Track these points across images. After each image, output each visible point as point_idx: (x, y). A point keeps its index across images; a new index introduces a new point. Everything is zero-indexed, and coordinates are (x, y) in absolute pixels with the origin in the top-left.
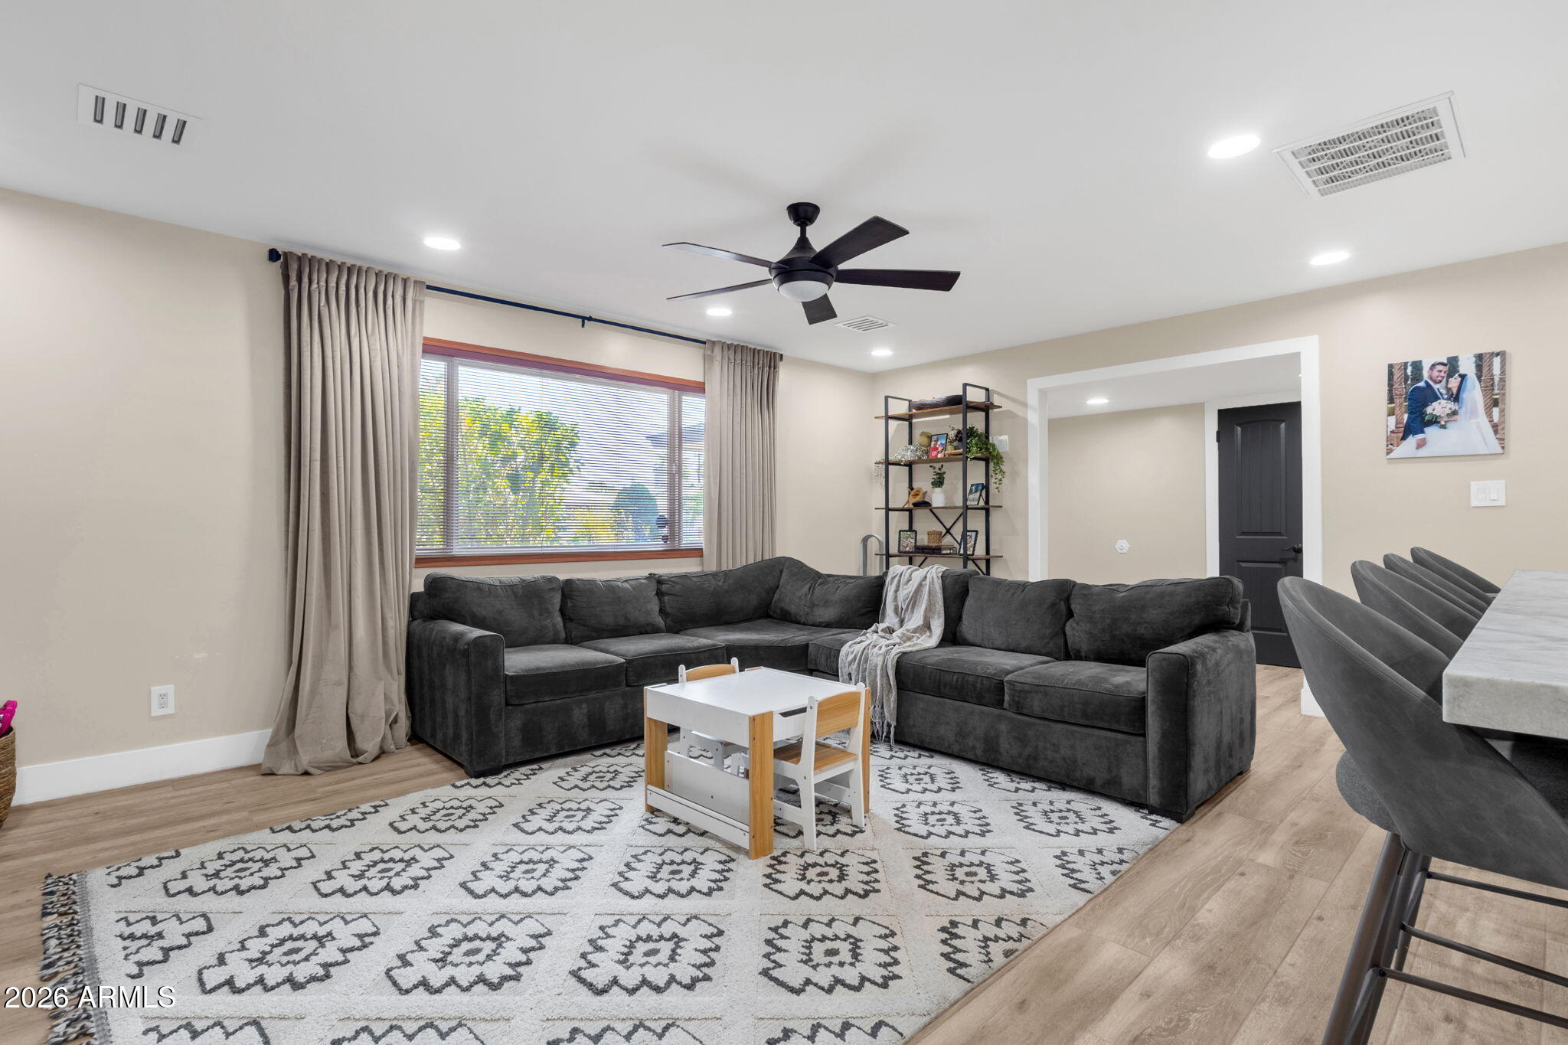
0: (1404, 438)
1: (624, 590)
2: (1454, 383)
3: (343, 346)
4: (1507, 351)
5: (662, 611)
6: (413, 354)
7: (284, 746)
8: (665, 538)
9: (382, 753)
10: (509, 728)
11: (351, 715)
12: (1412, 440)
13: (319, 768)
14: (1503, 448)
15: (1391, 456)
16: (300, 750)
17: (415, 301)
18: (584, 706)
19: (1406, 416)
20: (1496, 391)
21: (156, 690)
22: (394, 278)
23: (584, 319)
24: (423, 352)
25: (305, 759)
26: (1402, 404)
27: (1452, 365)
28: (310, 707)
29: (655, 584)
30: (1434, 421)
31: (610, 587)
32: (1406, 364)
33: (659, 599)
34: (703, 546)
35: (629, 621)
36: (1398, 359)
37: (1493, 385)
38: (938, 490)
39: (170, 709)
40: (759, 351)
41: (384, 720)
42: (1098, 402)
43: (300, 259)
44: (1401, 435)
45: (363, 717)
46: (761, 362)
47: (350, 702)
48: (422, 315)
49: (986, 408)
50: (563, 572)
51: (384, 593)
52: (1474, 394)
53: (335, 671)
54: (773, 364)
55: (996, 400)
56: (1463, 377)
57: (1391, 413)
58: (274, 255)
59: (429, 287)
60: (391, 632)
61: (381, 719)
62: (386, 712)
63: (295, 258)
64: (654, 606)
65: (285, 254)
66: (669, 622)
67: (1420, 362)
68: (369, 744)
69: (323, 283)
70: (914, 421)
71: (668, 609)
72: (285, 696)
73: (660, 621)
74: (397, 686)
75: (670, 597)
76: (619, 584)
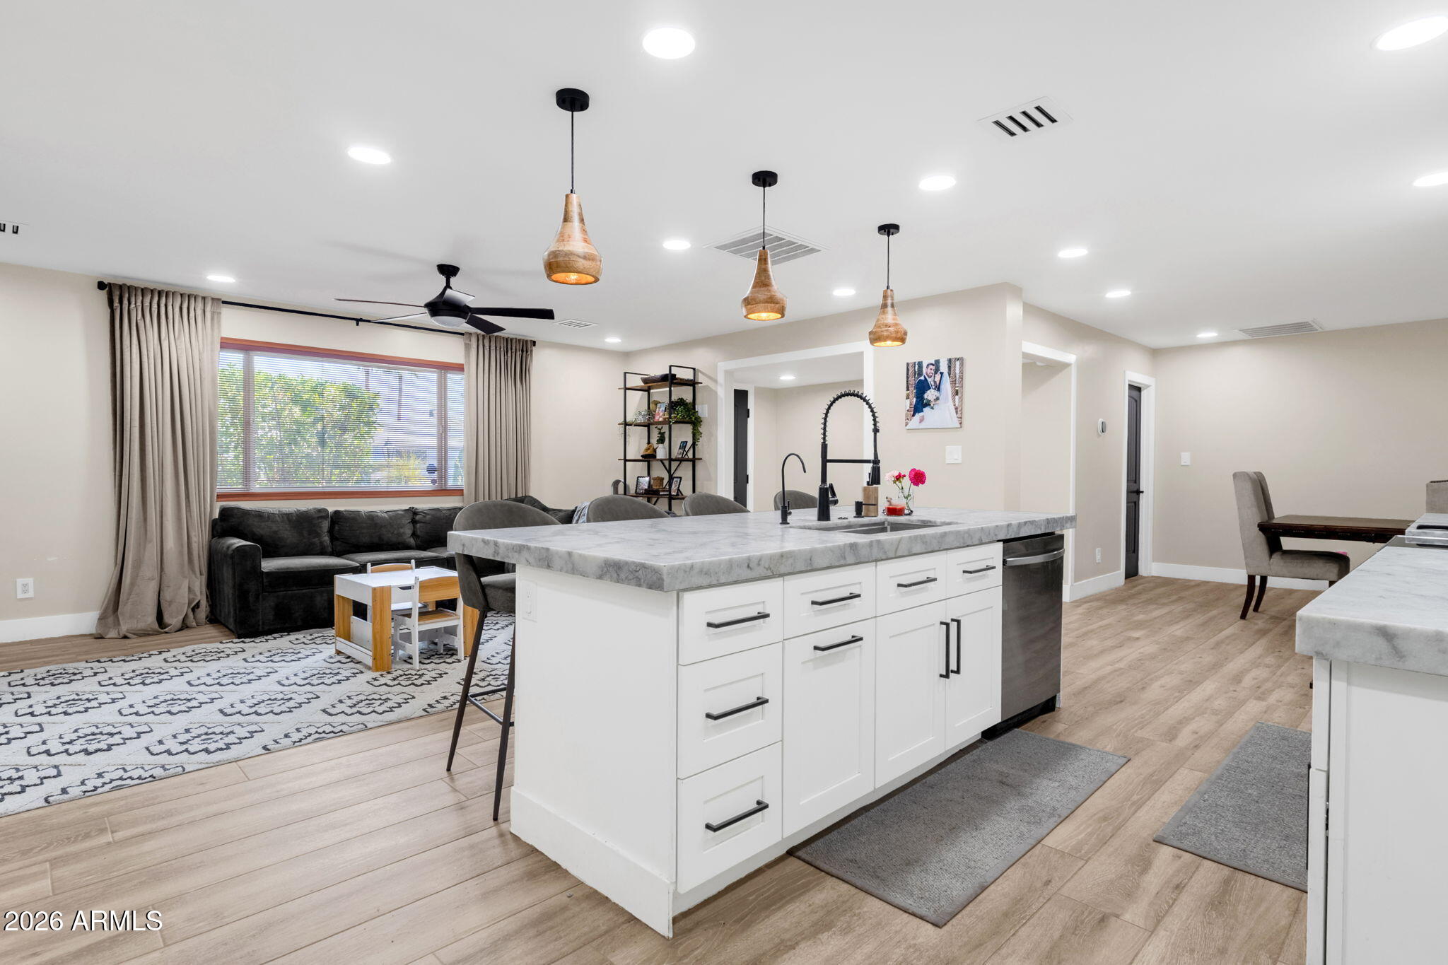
0: (913, 415)
1: (382, 518)
2: (938, 377)
3: (156, 347)
4: (964, 357)
5: (414, 534)
6: (212, 350)
7: (111, 620)
8: (434, 482)
9: (184, 626)
10: (266, 607)
11: (162, 601)
12: (918, 416)
13: (134, 634)
14: (961, 423)
15: (908, 427)
16: (121, 622)
17: (213, 313)
18: (325, 594)
19: (915, 399)
20: (957, 385)
21: (20, 581)
22: (195, 298)
23: (358, 321)
24: (221, 347)
25: (125, 627)
26: (913, 391)
27: (937, 364)
28: (130, 594)
29: (411, 515)
30: (928, 404)
31: (372, 518)
32: (915, 363)
33: (414, 526)
34: (464, 488)
35: (383, 540)
36: (911, 361)
37: (955, 380)
38: (661, 445)
39: (31, 594)
40: (511, 340)
41: (187, 606)
42: (787, 378)
43: (121, 287)
44: (912, 413)
45: (170, 603)
46: (514, 348)
47: (161, 592)
48: (219, 322)
49: (693, 383)
50: (332, 506)
51: (189, 518)
52: (947, 386)
53: (149, 570)
54: (525, 349)
55: (700, 378)
56: (942, 373)
57: (908, 398)
58: (101, 285)
59: (224, 302)
60: (195, 546)
61: (185, 604)
62: (189, 600)
63: (118, 288)
64: (408, 531)
65: (110, 284)
66: (419, 542)
67: (922, 362)
68: (173, 620)
69: (139, 303)
70: (652, 391)
71: (419, 533)
72: (111, 586)
73: (412, 541)
74: (199, 585)
75: (422, 524)
76: (379, 514)
